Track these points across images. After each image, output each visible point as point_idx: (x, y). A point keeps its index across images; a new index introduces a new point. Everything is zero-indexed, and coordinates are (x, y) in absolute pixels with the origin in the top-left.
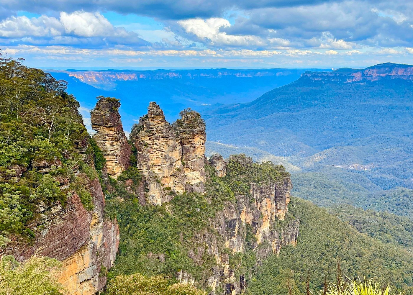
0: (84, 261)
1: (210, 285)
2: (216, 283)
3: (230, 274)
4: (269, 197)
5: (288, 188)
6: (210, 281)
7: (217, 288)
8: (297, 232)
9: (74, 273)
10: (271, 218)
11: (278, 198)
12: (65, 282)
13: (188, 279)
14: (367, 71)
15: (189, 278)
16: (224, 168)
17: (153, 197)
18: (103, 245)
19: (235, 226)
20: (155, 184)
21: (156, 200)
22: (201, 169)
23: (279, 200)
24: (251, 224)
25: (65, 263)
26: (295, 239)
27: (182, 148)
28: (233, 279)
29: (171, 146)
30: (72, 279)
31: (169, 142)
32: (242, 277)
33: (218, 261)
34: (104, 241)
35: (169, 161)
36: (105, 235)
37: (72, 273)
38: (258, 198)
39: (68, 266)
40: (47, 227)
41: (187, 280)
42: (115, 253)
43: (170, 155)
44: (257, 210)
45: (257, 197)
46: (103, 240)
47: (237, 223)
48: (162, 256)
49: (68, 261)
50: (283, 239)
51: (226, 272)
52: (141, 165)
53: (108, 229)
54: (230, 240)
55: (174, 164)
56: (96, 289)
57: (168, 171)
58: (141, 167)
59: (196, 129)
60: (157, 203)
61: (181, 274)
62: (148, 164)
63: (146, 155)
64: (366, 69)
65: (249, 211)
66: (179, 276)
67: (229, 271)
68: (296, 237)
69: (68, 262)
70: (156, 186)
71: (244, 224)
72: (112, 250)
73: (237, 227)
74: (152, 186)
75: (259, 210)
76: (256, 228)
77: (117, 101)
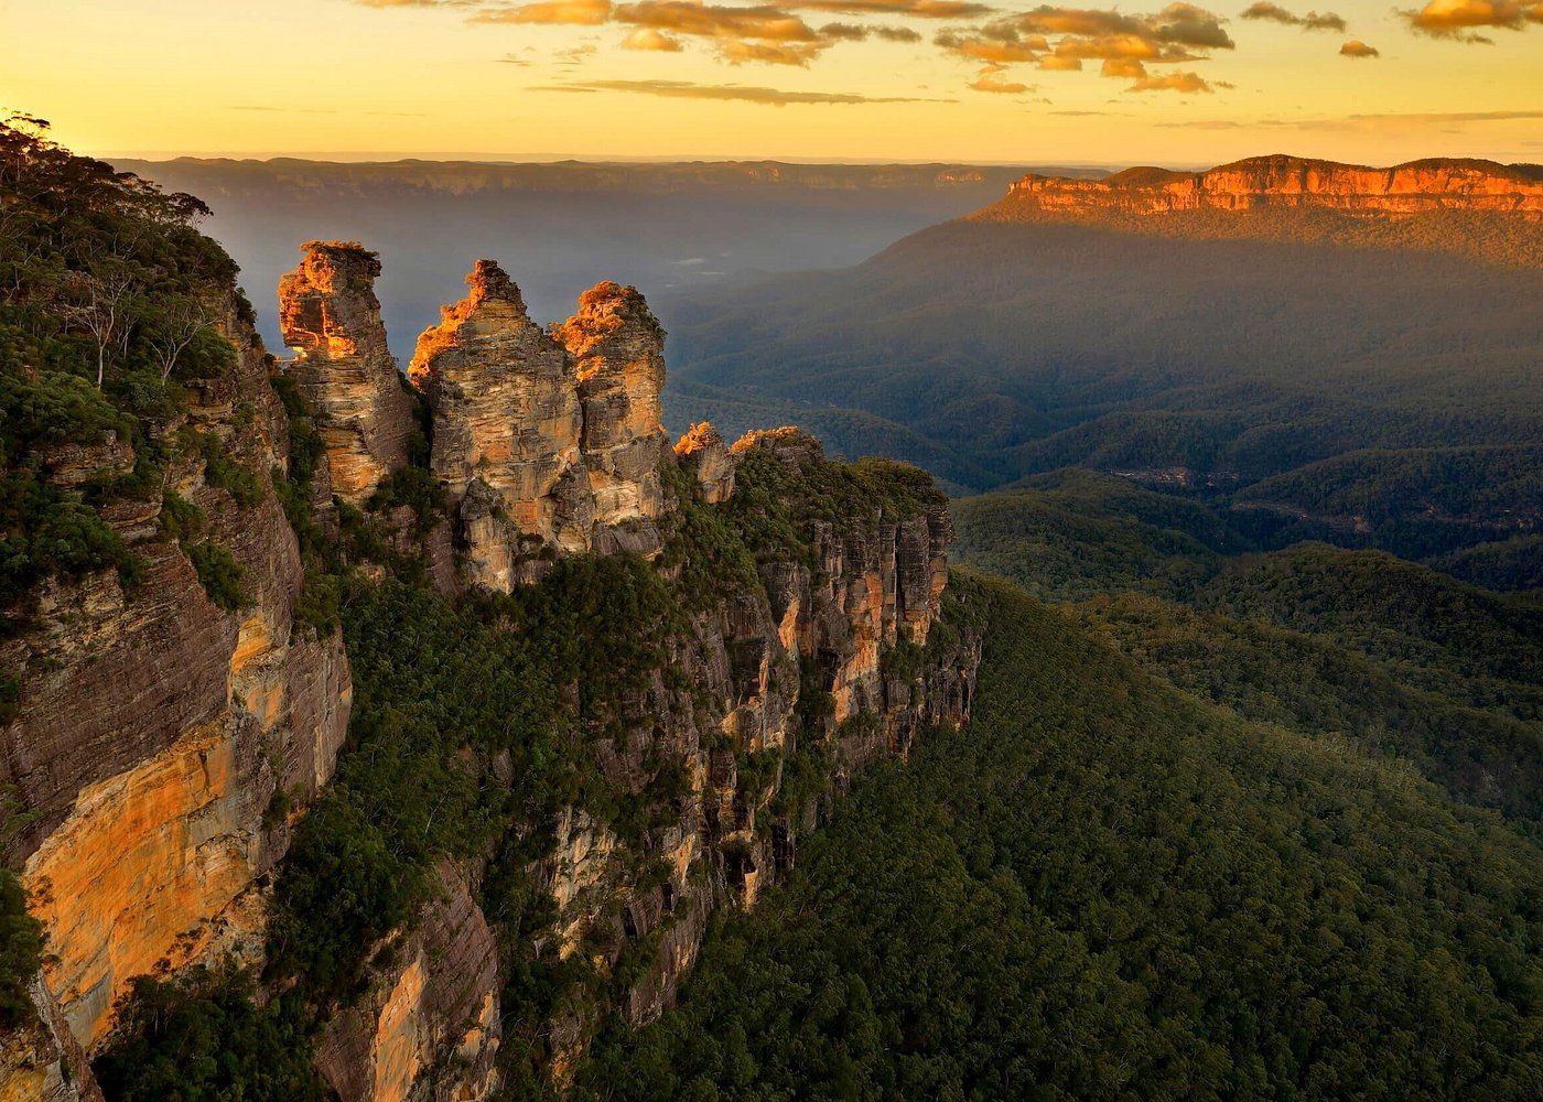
0: (207, 775)
1: (671, 856)
2: (690, 849)
3: (738, 820)
4: (876, 569)
5: (941, 541)
6: (668, 841)
7: (693, 867)
8: (969, 683)
9: (174, 813)
10: (883, 636)
11: (907, 574)
12: (142, 844)
13: (593, 836)
14: (1216, 178)
15: (596, 833)
16: (726, 474)
17: (480, 565)
18: (287, 723)
19: (758, 664)
20: (490, 525)
21: (490, 577)
22: (647, 474)
23: (911, 580)
24: (815, 657)
25: (141, 782)
26: (961, 707)
27: (584, 406)
28: (747, 836)
29: (547, 402)
30: (165, 836)
31: (537, 389)
32: (781, 829)
33: (699, 775)
34: (292, 710)
35: (538, 448)
36: (295, 689)
37: (166, 816)
38: (840, 571)
39: (151, 793)
40: (67, 663)
41: (588, 838)
42: (333, 747)
43: (541, 431)
44: (837, 611)
45: (835, 568)
46: (286, 705)
47: (766, 654)
48: (502, 759)
49: (150, 774)
50: (921, 707)
51: (725, 814)
52: (444, 460)
53: (306, 671)
54: (739, 707)
55: (555, 460)
56: (252, 868)
57: (533, 482)
58: (445, 468)
59: (629, 349)
60: (494, 587)
61: (568, 819)
62: (467, 460)
63: (460, 430)
64: (1214, 171)
65: (809, 614)
66: (560, 826)
67: (735, 810)
68: (965, 699)
69: (150, 779)
70: (491, 530)
71: (792, 655)
72: (320, 739)
73: (764, 665)
74: (480, 530)
75: (843, 612)
76: (830, 670)
77: (368, 257)
